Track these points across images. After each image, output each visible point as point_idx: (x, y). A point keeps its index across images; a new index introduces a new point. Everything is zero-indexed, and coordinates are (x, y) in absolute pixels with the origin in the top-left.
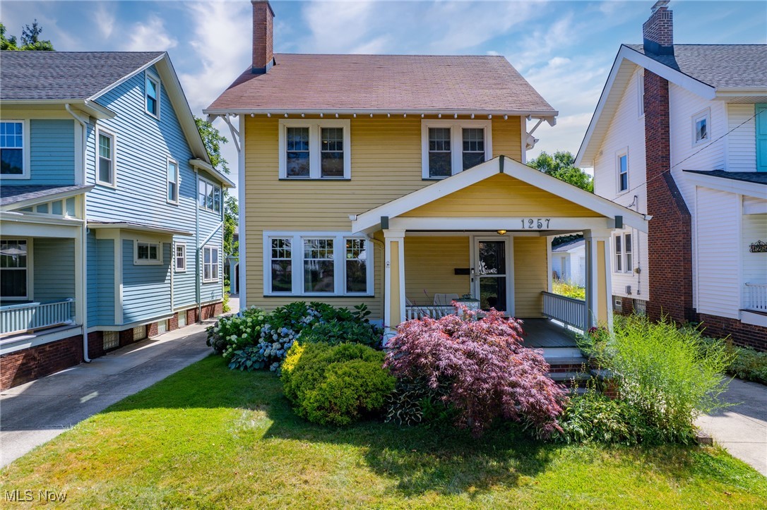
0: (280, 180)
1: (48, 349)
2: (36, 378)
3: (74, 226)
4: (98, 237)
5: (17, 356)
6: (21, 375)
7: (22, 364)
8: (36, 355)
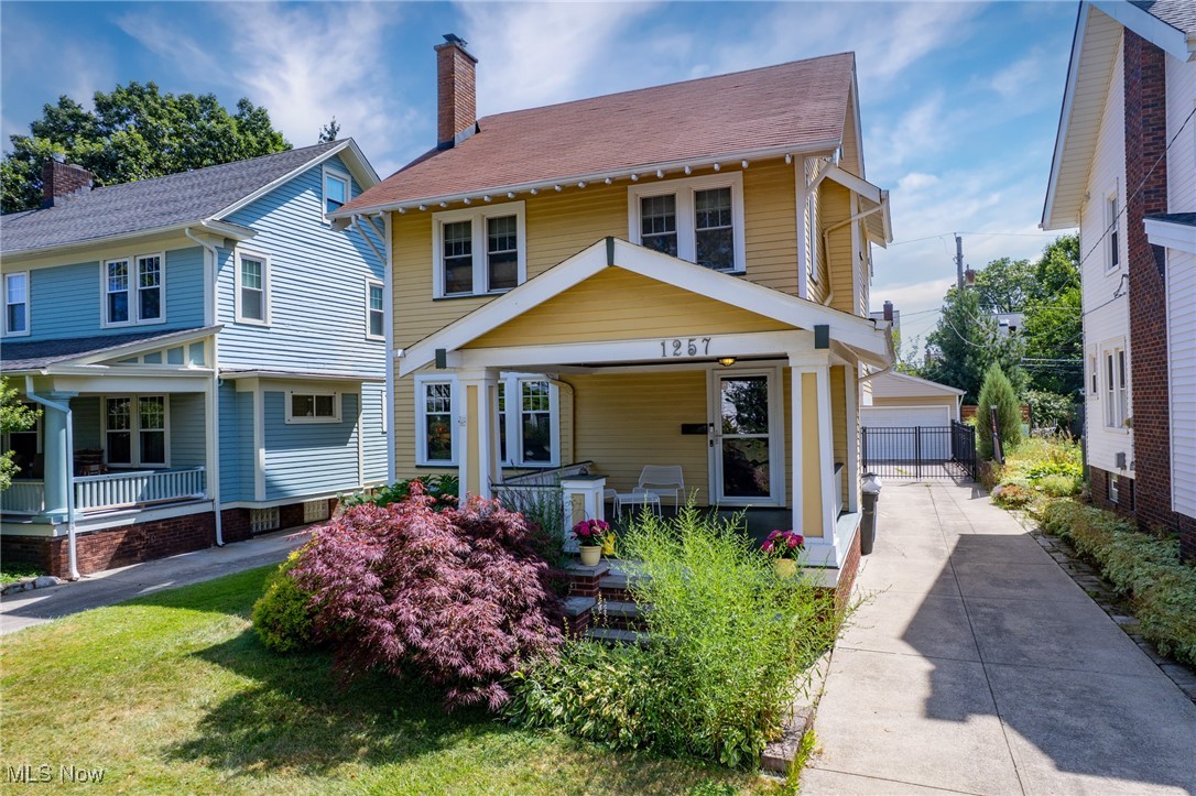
0: (434, 300)
1: (161, 527)
2: (143, 560)
3: (203, 377)
4: (238, 390)
5: (113, 533)
6: (123, 555)
7: (123, 543)
8: (143, 534)
